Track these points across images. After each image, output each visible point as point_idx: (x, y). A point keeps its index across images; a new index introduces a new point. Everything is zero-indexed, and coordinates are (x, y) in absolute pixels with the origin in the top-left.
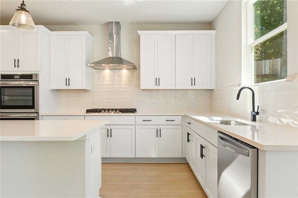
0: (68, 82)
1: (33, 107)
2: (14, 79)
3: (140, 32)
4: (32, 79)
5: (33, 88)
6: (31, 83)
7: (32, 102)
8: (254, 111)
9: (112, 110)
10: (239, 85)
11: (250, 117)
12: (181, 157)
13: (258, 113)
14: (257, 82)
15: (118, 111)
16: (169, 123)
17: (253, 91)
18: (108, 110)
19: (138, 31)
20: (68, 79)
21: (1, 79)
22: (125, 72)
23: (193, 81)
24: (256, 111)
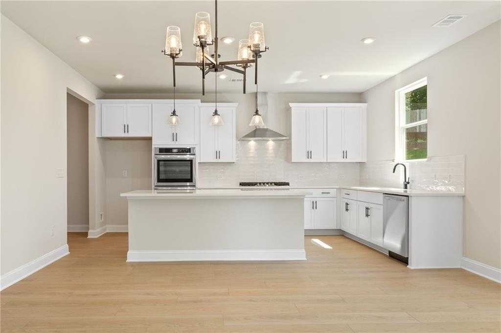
0: (218, 154)
1: (191, 180)
2: (172, 152)
3: (291, 105)
4: (190, 152)
5: (191, 161)
6: (187, 157)
7: (190, 175)
8: (405, 181)
9: (267, 183)
10: (393, 161)
11: (403, 186)
12: (336, 228)
13: (408, 183)
14: (408, 158)
15: (273, 184)
16: (325, 195)
17: (404, 166)
18: (264, 183)
19: (290, 104)
20: (218, 152)
21: (160, 152)
22: (271, 143)
23: (345, 154)
24: (407, 181)
